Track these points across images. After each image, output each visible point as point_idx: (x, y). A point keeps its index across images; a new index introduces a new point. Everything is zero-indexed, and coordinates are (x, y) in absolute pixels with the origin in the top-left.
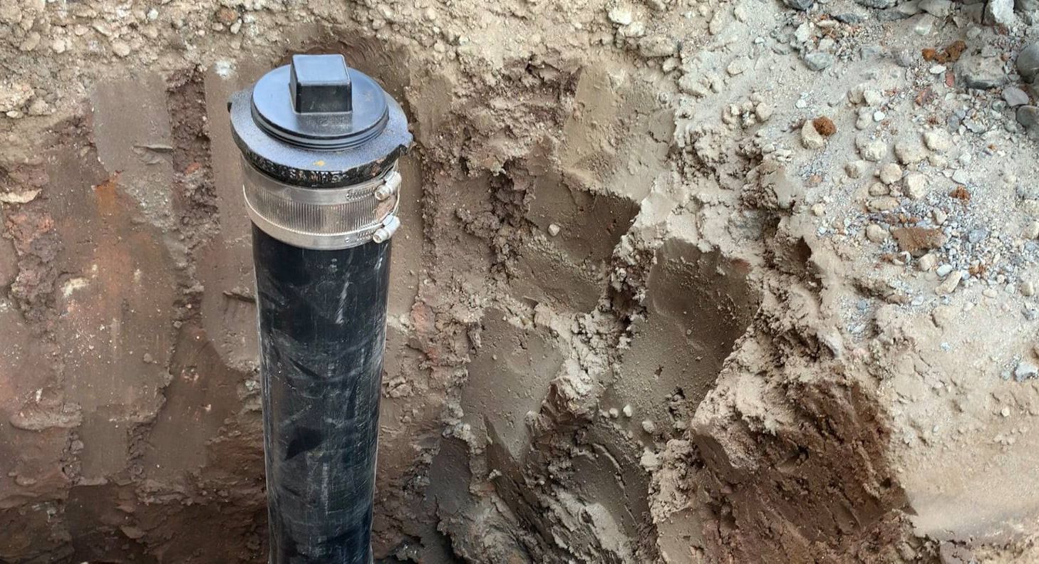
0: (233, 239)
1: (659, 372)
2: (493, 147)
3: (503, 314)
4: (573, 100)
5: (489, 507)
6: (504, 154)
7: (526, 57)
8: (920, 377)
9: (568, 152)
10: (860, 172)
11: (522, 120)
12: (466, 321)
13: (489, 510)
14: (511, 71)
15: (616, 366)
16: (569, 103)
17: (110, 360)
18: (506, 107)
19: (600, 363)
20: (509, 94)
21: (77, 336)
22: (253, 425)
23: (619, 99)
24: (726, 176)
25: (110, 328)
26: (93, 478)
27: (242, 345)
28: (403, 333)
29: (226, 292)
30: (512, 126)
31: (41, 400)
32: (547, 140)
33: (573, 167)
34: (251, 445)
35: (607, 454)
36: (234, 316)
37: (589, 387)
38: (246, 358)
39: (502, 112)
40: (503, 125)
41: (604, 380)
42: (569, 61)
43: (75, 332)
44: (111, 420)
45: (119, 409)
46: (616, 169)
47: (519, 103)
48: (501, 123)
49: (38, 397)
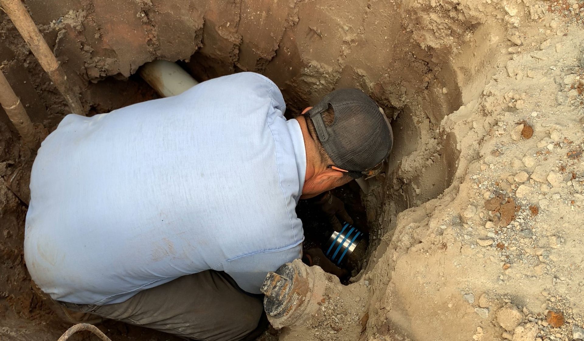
0: (320, 6)
1: (434, 185)
2: (424, 35)
3: (412, 112)
4: (472, 36)
5: (377, 186)
6: (427, 41)
7: (454, 2)
8: (439, 264)
9: (459, 59)
10: (514, 165)
11: (442, 31)
12: (392, 104)
13: (376, 187)
14: (445, 5)
15: (424, 170)
16: (468, 36)
17: (259, 26)
18: (436, 20)
19: (420, 163)
20: (440, 15)
21: (248, 11)
22: (303, 86)
23: (489, 50)
24: (488, 122)
25: (262, 15)
26: (243, 66)
27: (309, 52)
28: (369, 91)
29: (310, 27)
30: (435, 31)
31: (228, 27)
32: (450, 47)
33: (458, 68)
34: (299, 93)
35: (408, 202)
36: (311, 37)
37: (410, 169)
38: (309, 58)
39: (433, 22)
40: (431, 28)
41: (418, 171)
42: (473, 17)
43: (248, 8)
44: (253, 49)
45: (256, 46)
46: (470, 82)
47: (444, 22)
48: (431, 26)
49: (228, 25)
